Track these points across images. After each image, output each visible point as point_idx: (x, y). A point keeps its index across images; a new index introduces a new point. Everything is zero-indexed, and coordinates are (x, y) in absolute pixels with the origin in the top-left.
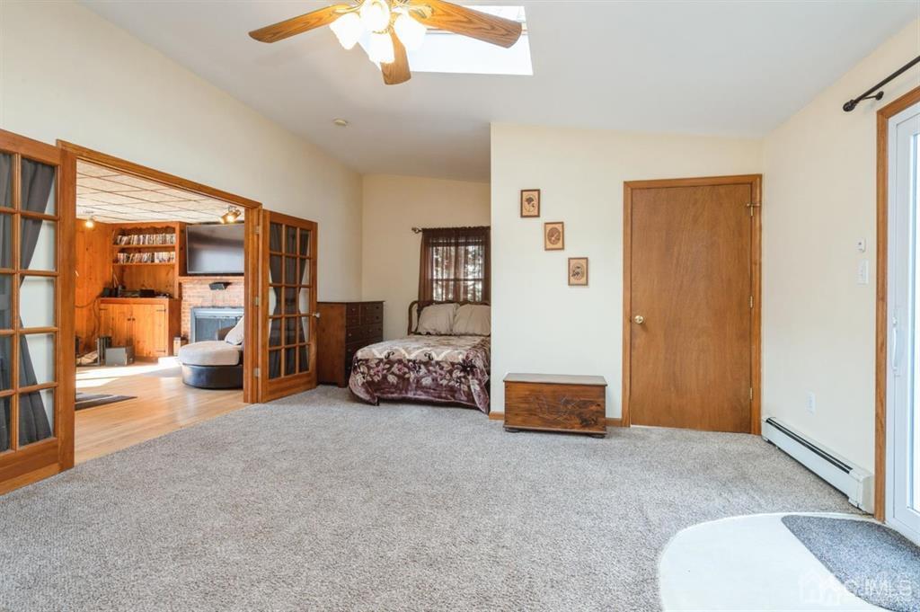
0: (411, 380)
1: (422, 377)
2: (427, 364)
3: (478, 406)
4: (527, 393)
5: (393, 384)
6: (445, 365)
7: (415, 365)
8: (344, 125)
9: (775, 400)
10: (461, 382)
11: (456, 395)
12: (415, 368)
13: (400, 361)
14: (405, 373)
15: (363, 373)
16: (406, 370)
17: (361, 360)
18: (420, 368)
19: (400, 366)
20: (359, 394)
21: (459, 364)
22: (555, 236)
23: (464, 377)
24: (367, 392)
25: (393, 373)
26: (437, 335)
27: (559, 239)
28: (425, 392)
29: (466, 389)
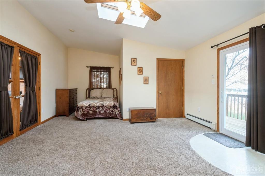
0: (97, 112)
1: (101, 111)
2: (102, 107)
3: (118, 117)
4: (137, 112)
5: (91, 114)
6: (108, 107)
7: (99, 107)
8: (73, 31)
9: (188, 110)
10: (113, 111)
11: (111, 115)
12: (98, 108)
13: (93, 107)
14: (95, 110)
15: (81, 111)
16: (96, 109)
17: (79, 107)
18: (100, 108)
19: (93, 108)
20: (80, 118)
21: (112, 106)
22: (140, 71)
23: (114, 110)
24: (83, 117)
25: (91, 110)
26: (97, 98)
27: (141, 72)
28: (102, 115)
29: (114, 113)
